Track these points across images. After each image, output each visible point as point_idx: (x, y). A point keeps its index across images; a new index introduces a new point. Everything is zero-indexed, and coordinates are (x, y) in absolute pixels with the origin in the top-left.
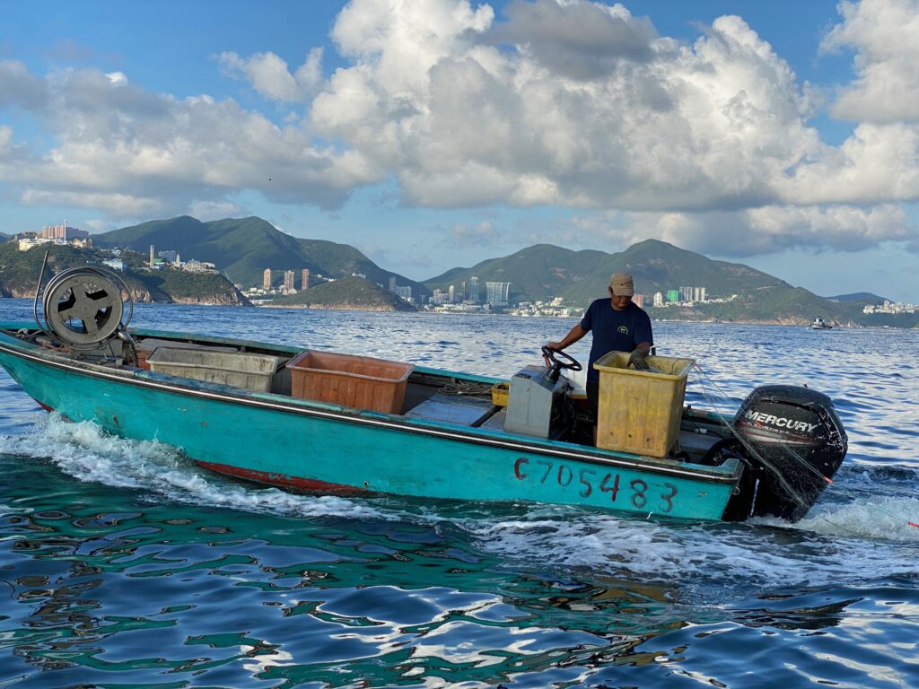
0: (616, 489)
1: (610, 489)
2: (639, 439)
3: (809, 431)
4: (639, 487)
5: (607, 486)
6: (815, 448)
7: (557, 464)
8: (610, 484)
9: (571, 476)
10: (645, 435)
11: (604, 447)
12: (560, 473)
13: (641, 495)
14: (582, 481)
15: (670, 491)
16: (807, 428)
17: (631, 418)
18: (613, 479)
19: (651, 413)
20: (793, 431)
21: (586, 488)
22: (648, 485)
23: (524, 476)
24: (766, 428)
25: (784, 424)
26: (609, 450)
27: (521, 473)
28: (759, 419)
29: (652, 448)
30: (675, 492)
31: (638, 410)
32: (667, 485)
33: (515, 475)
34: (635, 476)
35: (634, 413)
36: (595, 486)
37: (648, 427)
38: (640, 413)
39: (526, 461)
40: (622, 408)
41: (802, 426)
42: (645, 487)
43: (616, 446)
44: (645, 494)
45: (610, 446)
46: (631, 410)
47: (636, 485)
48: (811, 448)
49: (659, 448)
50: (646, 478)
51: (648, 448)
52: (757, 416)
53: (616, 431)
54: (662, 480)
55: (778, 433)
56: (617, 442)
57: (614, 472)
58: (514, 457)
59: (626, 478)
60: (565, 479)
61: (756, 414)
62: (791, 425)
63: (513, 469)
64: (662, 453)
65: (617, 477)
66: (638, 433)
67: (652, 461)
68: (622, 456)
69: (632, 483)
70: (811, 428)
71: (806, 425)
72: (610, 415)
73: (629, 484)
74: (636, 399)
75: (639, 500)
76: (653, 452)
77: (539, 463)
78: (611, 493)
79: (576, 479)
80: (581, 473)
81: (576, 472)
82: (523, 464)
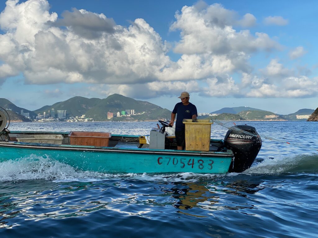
0: (193, 164)
1: (191, 164)
2: (200, 146)
3: (250, 138)
4: (201, 162)
5: (190, 163)
6: (253, 144)
7: (172, 157)
8: (191, 162)
9: (178, 161)
10: (202, 144)
11: (188, 150)
12: (174, 161)
13: (201, 165)
14: (181, 163)
15: (211, 162)
16: (250, 137)
17: (197, 139)
19: (204, 136)
20: (245, 139)
21: (183, 165)
22: (204, 161)
23: (161, 163)
24: (237, 139)
25: (242, 137)
26: (190, 151)
27: (160, 162)
28: (234, 137)
29: (205, 148)
30: (213, 162)
31: (199, 136)
32: (210, 160)
33: (158, 163)
34: (199, 158)
35: (198, 137)
36: (186, 164)
37: (203, 141)
38: (200, 136)
39: (161, 158)
40: (194, 136)
41: (248, 137)
42: (203, 162)
43: (193, 149)
44: (203, 164)
45: (191, 149)
46: (197, 136)
47: (200, 162)
48: (251, 144)
49: (207, 148)
50: (203, 159)
51: (203, 148)
52: (233, 136)
53: (192, 143)
54: (209, 159)
55: (241, 140)
56: (192, 147)
57: (192, 158)
58: (157, 157)
59: (196, 159)
60: (175, 163)
61: (233, 135)
62: (245, 137)
63: (157, 161)
65: (193, 160)
66: (200, 143)
67: (205, 152)
68: (195, 152)
69: (199, 161)
70: (251, 137)
71: (249, 136)
72: (190, 139)
73: (198, 162)
74: (198, 132)
75: (201, 167)
76: (205, 149)
77: (166, 158)
78: (191, 165)
79: (179, 162)
80: (181, 160)
81: (179, 160)
82: (160, 159)
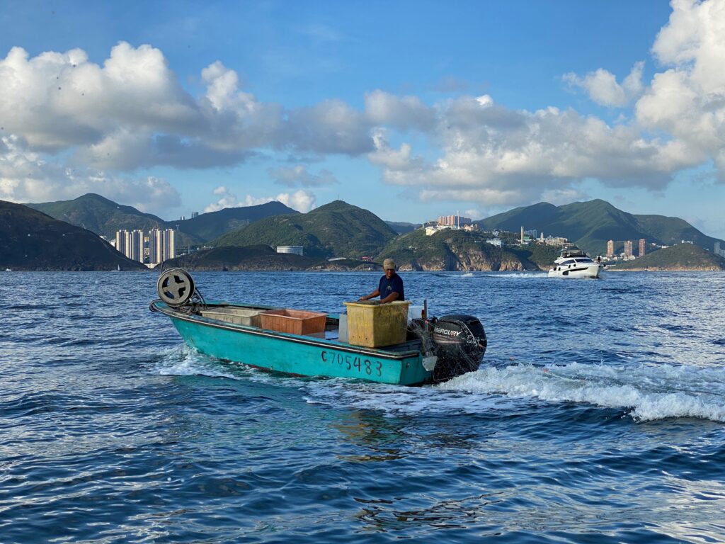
0: (359, 365)
1: (357, 366)
2: (363, 339)
4: (368, 363)
7: (337, 353)
8: (357, 363)
9: (342, 359)
10: (365, 336)
11: (352, 343)
12: (339, 358)
14: (347, 362)
15: (379, 365)
16: (456, 334)
17: (359, 328)
18: (357, 360)
19: (366, 325)
21: (349, 365)
22: (371, 363)
23: (326, 360)
24: (441, 336)
25: (447, 333)
27: (325, 358)
28: (438, 331)
29: (368, 343)
30: (381, 366)
32: (378, 362)
33: (322, 359)
34: (366, 358)
35: (360, 325)
36: (352, 363)
37: (366, 332)
38: (362, 325)
39: (325, 352)
40: (355, 323)
41: (454, 333)
43: (355, 343)
44: (371, 367)
48: (461, 345)
49: (371, 343)
50: (370, 359)
51: (366, 343)
54: (375, 360)
55: (445, 338)
56: (355, 341)
57: (358, 356)
58: (321, 350)
59: (363, 358)
60: (340, 362)
61: (437, 329)
62: (450, 333)
63: (321, 356)
64: (372, 345)
65: (359, 360)
66: (362, 335)
67: (369, 350)
70: (458, 334)
71: (456, 332)
73: (364, 363)
74: (360, 318)
75: (369, 371)
76: (368, 345)
77: (331, 353)
79: (344, 361)
80: (346, 357)
81: (344, 358)
82: (324, 354)
